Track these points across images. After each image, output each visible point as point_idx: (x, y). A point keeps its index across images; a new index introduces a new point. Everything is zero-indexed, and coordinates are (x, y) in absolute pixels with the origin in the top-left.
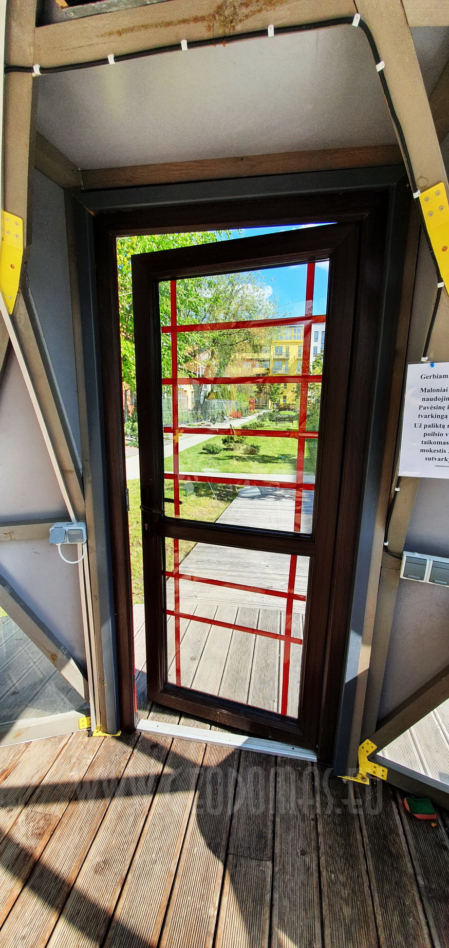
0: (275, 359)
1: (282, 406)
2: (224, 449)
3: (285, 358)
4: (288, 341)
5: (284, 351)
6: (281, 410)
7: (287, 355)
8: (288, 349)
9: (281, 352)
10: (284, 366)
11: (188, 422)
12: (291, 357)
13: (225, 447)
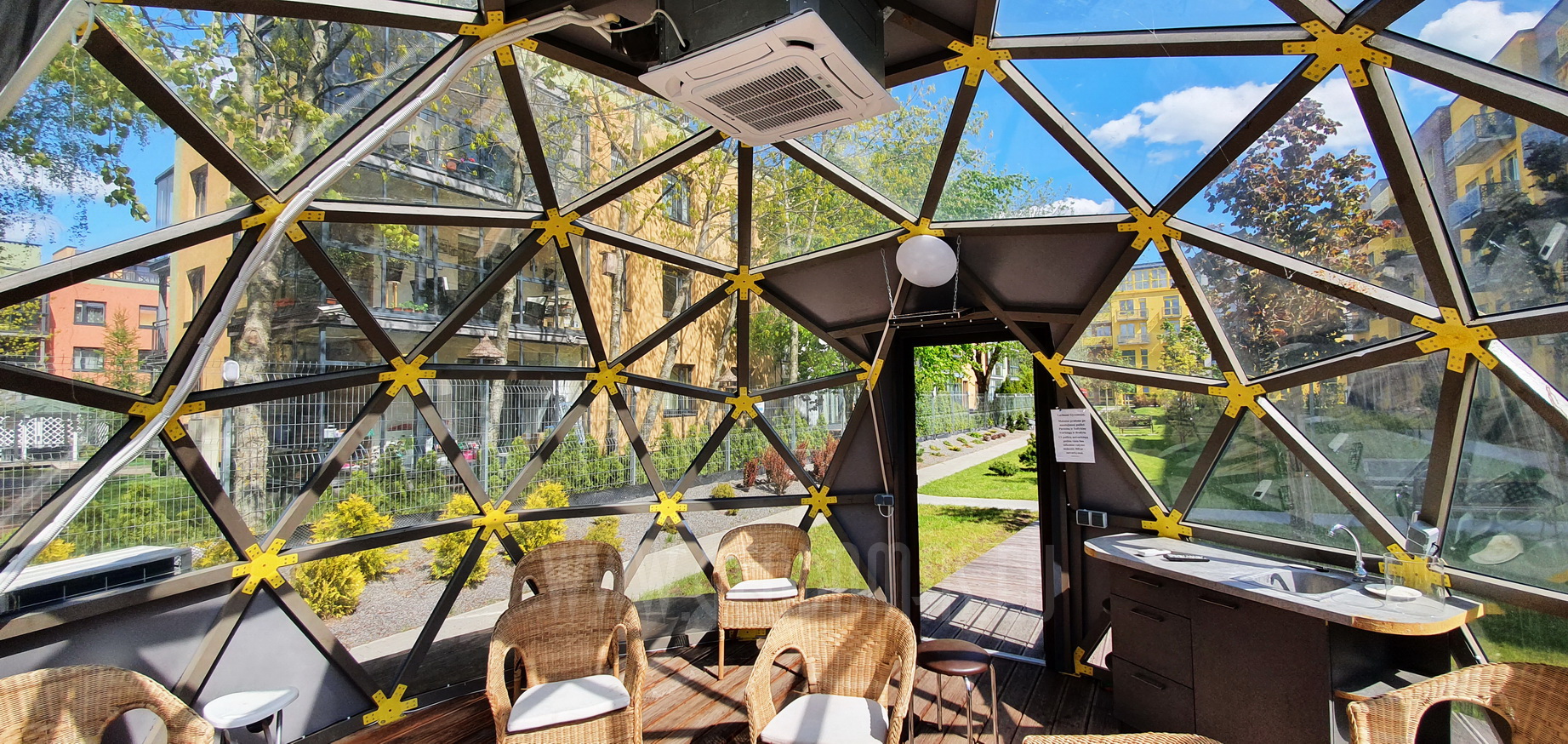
0: (1120, 322)
1: (1141, 399)
2: (1022, 469)
3: (1140, 318)
4: (1143, 290)
5: (1137, 306)
6: (1138, 405)
7: (1143, 313)
8: (1143, 304)
9: (1131, 308)
10: (1140, 332)
11: (969, 430)
12: (1151, 316)
13: (1024, 467)
